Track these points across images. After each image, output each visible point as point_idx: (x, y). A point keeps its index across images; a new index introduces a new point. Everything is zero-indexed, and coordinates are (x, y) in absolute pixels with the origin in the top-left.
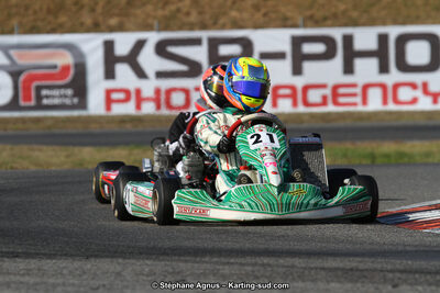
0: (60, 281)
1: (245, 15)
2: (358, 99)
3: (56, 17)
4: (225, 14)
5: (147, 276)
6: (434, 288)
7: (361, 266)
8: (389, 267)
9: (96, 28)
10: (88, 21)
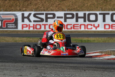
0: (9, 68)
1: (54, 8)
2: (79, 28)
3: (11, 8)
4: (49, 8)
5: (29, 67)
6: (93, 71)
7: (78, 66)
8: (84, 66)
9: (20, 10)
10: (18, 9)
